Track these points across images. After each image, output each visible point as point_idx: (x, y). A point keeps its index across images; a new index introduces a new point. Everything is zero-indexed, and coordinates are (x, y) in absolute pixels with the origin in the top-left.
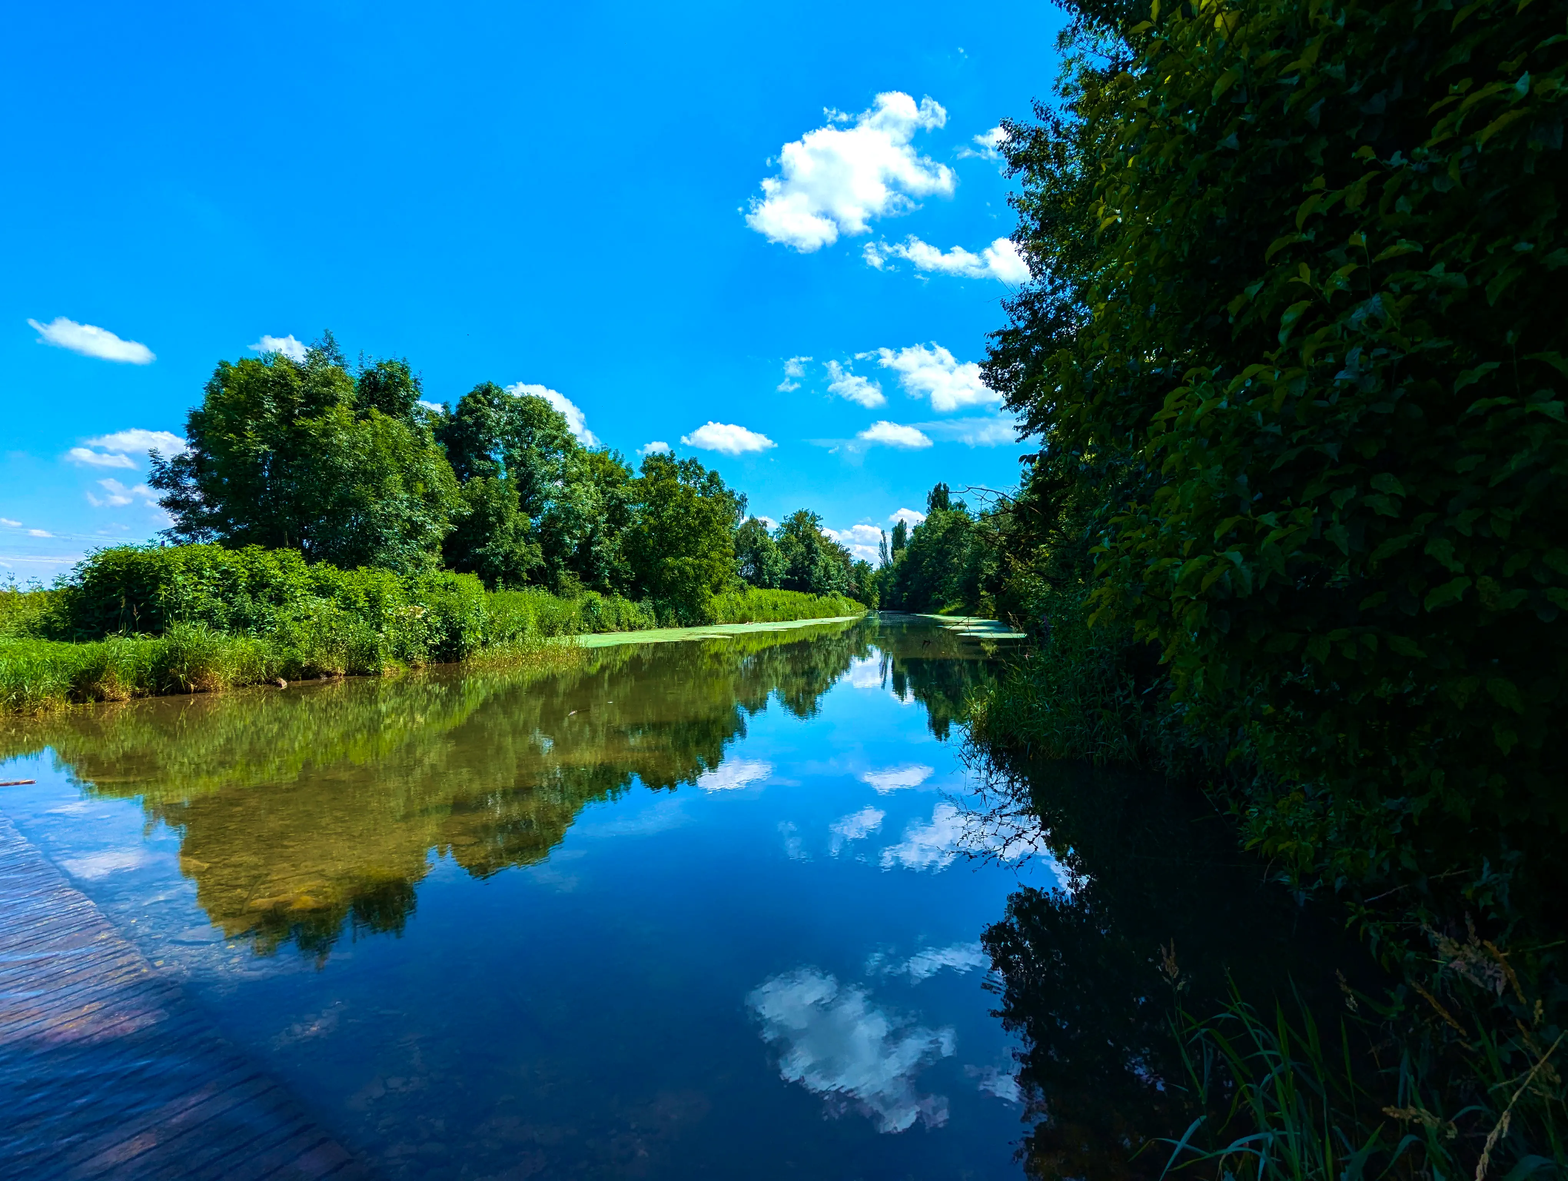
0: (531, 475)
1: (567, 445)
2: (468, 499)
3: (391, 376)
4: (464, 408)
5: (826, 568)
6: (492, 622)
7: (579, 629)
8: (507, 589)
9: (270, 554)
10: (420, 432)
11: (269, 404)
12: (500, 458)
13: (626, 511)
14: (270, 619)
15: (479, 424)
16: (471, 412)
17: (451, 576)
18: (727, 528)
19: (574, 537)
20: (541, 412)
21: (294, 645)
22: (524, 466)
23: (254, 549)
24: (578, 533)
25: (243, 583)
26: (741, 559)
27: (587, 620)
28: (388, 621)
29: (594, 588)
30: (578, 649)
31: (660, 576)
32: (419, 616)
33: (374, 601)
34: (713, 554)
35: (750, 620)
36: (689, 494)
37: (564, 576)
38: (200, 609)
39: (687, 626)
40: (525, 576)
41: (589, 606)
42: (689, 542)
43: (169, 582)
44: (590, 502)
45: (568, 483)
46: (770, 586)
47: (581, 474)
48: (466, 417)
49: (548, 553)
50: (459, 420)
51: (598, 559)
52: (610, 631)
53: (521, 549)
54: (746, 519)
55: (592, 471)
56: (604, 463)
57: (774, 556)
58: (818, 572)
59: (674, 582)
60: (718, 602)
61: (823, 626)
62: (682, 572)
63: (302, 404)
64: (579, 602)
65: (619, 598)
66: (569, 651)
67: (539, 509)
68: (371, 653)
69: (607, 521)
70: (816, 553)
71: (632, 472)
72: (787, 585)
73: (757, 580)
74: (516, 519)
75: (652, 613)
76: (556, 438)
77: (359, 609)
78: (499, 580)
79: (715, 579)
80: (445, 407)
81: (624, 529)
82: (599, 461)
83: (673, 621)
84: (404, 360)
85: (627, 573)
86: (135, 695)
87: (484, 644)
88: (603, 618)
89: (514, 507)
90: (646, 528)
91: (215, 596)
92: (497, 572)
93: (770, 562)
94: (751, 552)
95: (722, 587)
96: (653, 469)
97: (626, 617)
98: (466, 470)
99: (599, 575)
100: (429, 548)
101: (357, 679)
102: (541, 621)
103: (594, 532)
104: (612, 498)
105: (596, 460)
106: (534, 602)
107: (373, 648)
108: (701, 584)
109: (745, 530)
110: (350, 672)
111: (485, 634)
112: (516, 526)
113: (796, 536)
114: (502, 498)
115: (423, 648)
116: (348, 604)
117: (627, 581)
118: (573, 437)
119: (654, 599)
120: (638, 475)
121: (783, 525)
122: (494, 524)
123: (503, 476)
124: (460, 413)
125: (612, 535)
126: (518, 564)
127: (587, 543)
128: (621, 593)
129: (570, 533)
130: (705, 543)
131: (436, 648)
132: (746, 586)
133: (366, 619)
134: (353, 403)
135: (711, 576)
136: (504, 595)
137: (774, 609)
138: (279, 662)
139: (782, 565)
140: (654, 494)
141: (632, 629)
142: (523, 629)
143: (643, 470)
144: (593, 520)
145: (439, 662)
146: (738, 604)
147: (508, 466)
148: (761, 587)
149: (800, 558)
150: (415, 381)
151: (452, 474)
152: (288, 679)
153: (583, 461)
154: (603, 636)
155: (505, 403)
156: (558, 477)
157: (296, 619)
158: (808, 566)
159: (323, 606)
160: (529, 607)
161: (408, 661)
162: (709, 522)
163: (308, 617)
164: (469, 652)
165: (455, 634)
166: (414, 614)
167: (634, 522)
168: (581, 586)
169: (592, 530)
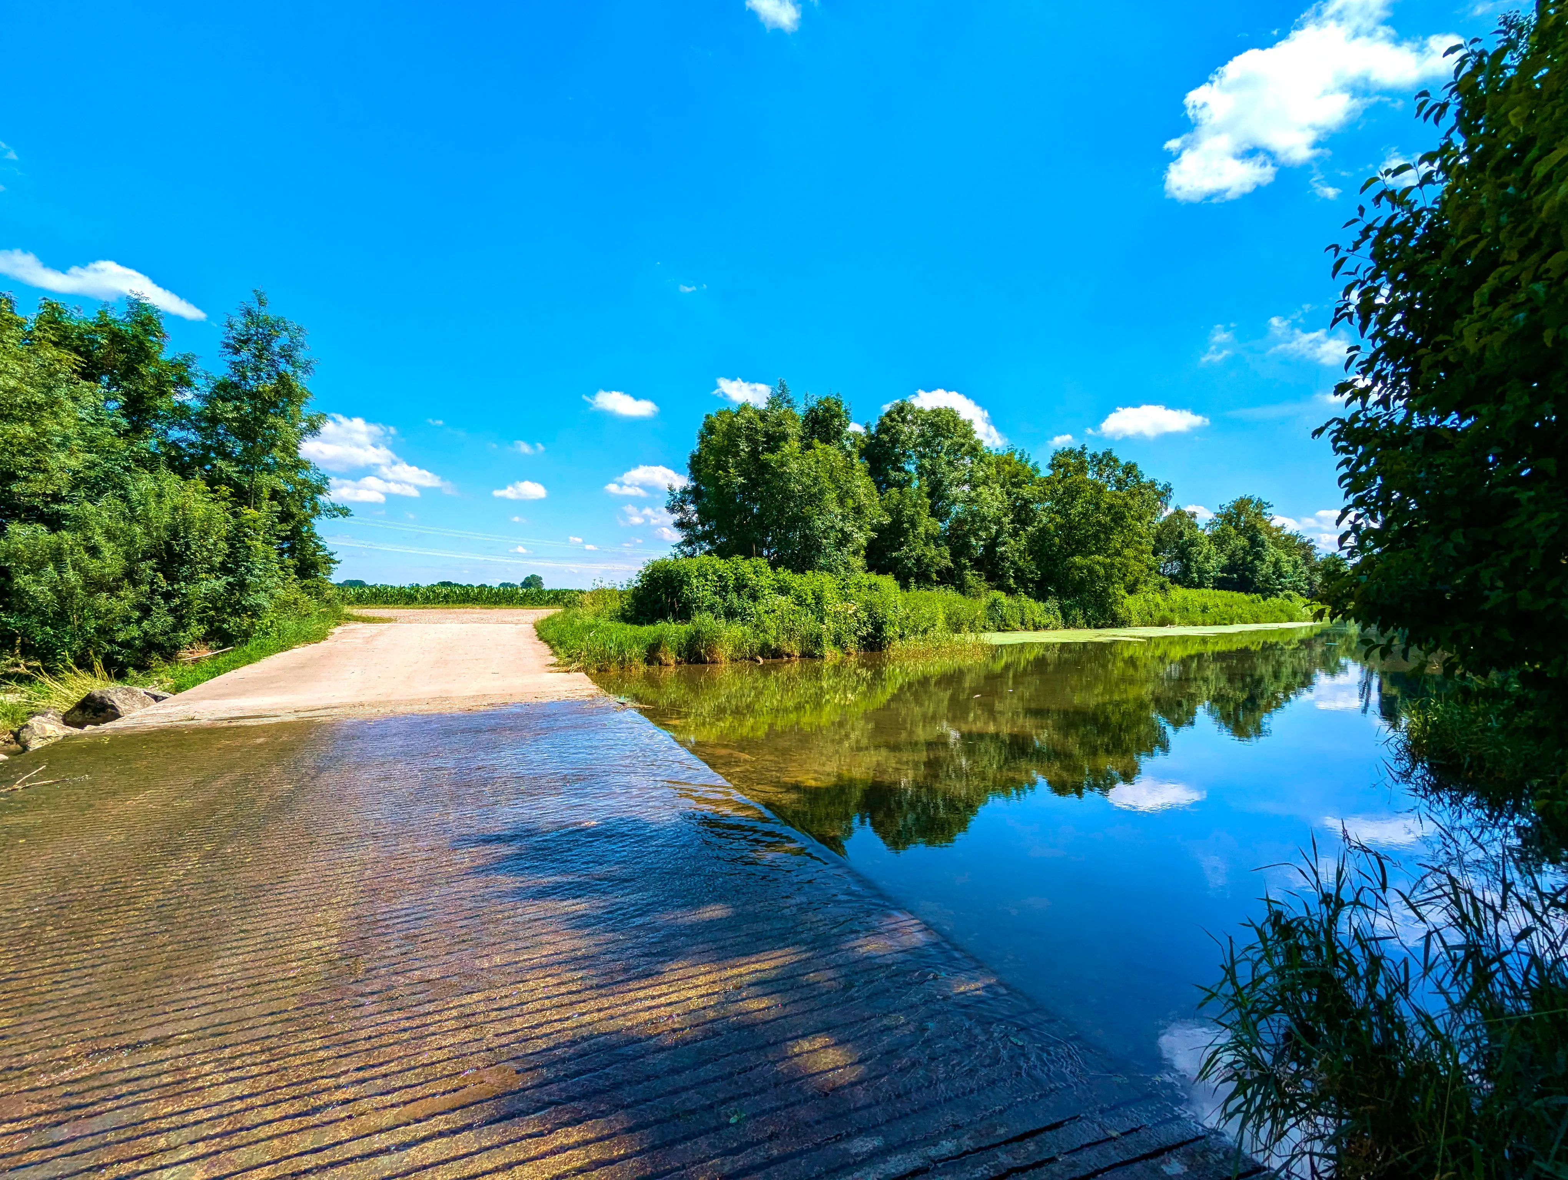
0: (940, 483)
1: (974, 451)
2: (887, 509)
3: (827, 410)
4: (883, 428)
5: (1276, 564)
6: (908, 618)
7: (984, 627)
8: (918, 588)
9: (748, 562)
10: (849, 454)
11: (743, 446)
12: (911, 468)
13: (1032, 510)
14: (748, 611)
15: (894, 441)
16: (887, 431)
17: (874, 578)
18: (1145, 522)
19: (980, 539)
20: (948, 422)
21: (766, 632)
22: (934, 473)
23: (738, 558)
24: (983, 534)
25: (731, 583)
26: (1164, 557)
27: (992, 619)
28: (828, 615)
29: (998, 588)
30: (982, 646)
31: (1068, 575)
32: (850, 612)
33: (818, 599)
34: (1126, 552)
35: (1172, 623)
36: (1100, 490)
37: (970, 576)
38: (707, 604)
39: (1097, 627)
40: (934, 576)
41: (994, 605)
42: (1099, 539)
43: (689, 584)
44: (996, 504)
45: (974, 487)
46: (1200, 585)
47: (987, 477)
48: (883, 436)
49: (955, 555)
50: (877, 438)
51: (1003, 560)
52: (1014, 630)
53: (931, 552)
54: (1171, 510)
55: (998, 472)
56: (1010, 465)
57: (1205, 551)
58: (1265, 569)
59: (1082, 581)
60: (1132, 604)
61: (1272, 632)
62: (1091, 571)
63: (764, 442)
64: (984, 601)
65: (1024, 598)
66: (974, 647)
67: (947, 514)
68: (817, 641)
69: (1013, 522)
70: (1263, 546)
71: (1038, 471)
72: (1221, 584)
73: (1183, 579)
74: (928, 524)
75: (1058, 613)
76: (963, 445)
77: (808, 605)
78: (912, 580)
79: (1130, 578)
80: (867, 428)
81: (1030, 529)
82: (1006, 462)
83: (1080, 621)
84: (838, 395)
85: (1031, 572)
86: (678, 663)
87: (901, 637)
88: (1008, 617)
89: (925, 513)
90: (1051, 527)
91: (715, 593)
92: (910, 574)
93: (1200, 558)
94: (1176, 547)
95: (1139, 587)
96: (1060, 467)
97: (1031, 616)
98: (883, 481)
99: (1003, 575)
100: (855, 553)
101: (807, 660)
102: (949, 618)
103: (999, 533)
104: (1017, 499)
105: (1001, 462)
106: (943, 601)
107: (819, 636)
108: (1113, 583)
109: (1166, 525)
110: (803, 655)
111: (902, 629)
112: (927, 531)
113: (1235, 528)
114: (915, 506)
115: (854, 638)
116: (800, 601)
117: (1031, 580)
118: (979, 442)
119: (1060, 599)
120: (1045, 472)
121: (1217, 515)
122: (908, 529)
123: (915, 484)
124: (878, 432)
125: (1017, 535)
126: (928, 566)
127: (993, 543)
128: (1026, 593)
129: (976, 535)
130: (1117, 540)
131: (863, 638)
132: (1168, 585)
133: (813, 613)
134: (800, 436)
135: (1125, 575)
136: (917, 594)
137: (1203, 611)
138: (757, 643)
139: (1216, 562)
140: (1061, 492)
141: (1036, 628)
142: (934, 625)
143: (1051, 466)
144: (998, 521)
145: (865, 650)
146: (1157, 605)
147: (921, 475)
148: (1188, 587)
149: (1241, 553)
150: (846, 411)
151: (873, 488)
152: (763, 657)
153: (989, 464)
154: (1007, 634)
155: (916, 418)
156: (966, 482)
157: (766, 612)
158: (1252, 562)
159: (784, 602)
160: (939, 605)
161: (843, 648)
162: (1123, 517)
163: (773, 611)
164: (889, 643)
165: (878, 627)
166: (847, 610)
167: (1041, 521)
168: (986, 585)
169: (997, 531)
